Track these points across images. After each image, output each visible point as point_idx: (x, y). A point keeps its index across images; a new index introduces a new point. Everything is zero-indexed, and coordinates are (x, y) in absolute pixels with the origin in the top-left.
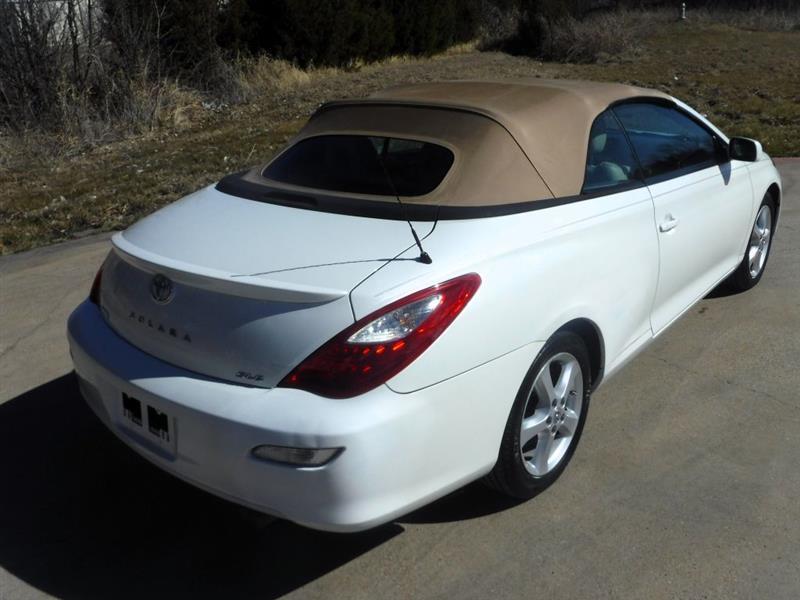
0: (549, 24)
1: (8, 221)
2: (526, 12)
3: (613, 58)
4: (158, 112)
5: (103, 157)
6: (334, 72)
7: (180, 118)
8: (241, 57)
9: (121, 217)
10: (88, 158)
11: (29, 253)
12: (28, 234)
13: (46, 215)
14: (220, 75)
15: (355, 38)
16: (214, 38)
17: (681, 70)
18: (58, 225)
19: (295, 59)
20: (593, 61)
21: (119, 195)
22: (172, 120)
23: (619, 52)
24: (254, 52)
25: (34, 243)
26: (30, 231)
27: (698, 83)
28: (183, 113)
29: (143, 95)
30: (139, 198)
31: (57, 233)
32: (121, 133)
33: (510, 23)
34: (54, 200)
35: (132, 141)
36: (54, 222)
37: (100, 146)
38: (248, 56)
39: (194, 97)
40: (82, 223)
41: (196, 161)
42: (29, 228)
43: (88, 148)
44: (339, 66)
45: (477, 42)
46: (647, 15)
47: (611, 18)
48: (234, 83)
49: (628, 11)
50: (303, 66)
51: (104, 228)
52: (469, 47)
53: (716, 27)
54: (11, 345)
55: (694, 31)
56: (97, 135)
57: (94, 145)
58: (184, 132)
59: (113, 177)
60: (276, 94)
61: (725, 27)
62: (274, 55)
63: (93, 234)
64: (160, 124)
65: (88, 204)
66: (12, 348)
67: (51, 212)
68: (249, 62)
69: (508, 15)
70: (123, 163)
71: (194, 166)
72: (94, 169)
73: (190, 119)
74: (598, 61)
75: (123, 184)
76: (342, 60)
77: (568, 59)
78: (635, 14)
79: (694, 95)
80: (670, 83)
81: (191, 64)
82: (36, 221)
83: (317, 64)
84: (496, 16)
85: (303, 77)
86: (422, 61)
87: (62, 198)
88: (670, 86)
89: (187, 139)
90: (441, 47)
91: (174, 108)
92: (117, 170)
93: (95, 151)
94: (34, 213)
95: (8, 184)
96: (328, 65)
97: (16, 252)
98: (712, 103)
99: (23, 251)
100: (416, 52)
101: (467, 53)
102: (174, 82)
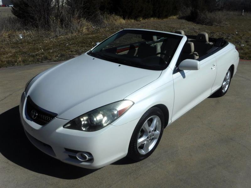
0: (200, 13)
1: (26, 55)
2: (194, 9)
3: (218, 25)
4: (79, 27)
5: (60, 39)
6: (133, 21)
7: (85, 30)
8: (106, 14)
9: (57, 58)
10: (56, 39)
11: (28, 66)
12: (30, 60)
13: (36, 55)
14: (99, 19)
15: (141, 11)
16: (99, 8)
17: (239, 30)
18: (39, 58)
19: (122, 16)
20: (212, 25)
21: (59, 51)
22: (82, 30)
23: (220, 23)
24: (111, 13)
25: (31, 63)
27: (243, 35)
29: (75, 22)
30: (63, 53)
31: (38, 61)
32: (67, 33)
33: (188, 11)
34: (40, 51)
35: (70, 35)
36: (38, 57)
37: (60, 36)
38: (108, 14)
39: (90, 24)
40: (46, 58)
41: (84, 43)
42: (31, 58)
44: (135, 19)
45: (178, 16)
46: (232, 13)
47: (220, 12)
48: (103, 22)
49: (226, 11)
50: (124, 19)
51: (52, 60)
52: (175, 17)
54: (11, 93)
55: (246, 19)
56: (60, 33)
57: (58, 35)
58: (85, 34)
59: (60, 46)
60: (114, 26)
62: (116, 14)
63: (48, 62)
64: (79, 31)
65: (49, 53)
66: (11, 94)
67: (38, 54)
68: (108, 16)
69: (188, 9)
70: (64, 41)
71: (83, 45)
72: (56, 43)
73: (88, 31)
74: (214, 25)
75: (61, 48)
77: (204, 24)
78: (228, 12)
79: (241, 38)
80: (235, 34)
81: (91, 15)
82: (33, 56)
83: (128, 18)
84: (185, 9)
85: (123, 21)
86: (160, 20)
87: (42, 50)
88: (234, 35)
89: (85, 36)
90: (166, 17)
91: (83, 27)
92: (61, 44)
93: (58, 37)
94: (33, 54)
95: (31, 44)
96: (131, 19)
97: (25, 65)
98: (247, 42)
99: (27, 65)
100: (159, 17)
101: (174, 19)
102: (85, 19)
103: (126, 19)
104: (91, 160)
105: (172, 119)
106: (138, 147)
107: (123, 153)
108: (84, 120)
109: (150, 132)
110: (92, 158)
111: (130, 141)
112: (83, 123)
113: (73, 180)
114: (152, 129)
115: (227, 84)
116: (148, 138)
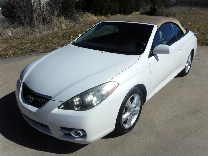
0: (158, 8)
1: (15, 49)
2: (152, 5)
4: (58, 24)
5: (43, 35)
6: (103, 17)
7: (63, 26)
8: (80, 12)
9: (43, 50)
10: (39, 35)
11: (18, 57)
12: (19, 53)
13: (25, 48)
14: (75, 16)
15: (109, 9)
16: (74, 7)
17: (191, 22)
18: (27, 51)
19: (94, 14)
21: (44, 44)
22: (62, 27)
24: (84, 11)
25: (20, 55)
26: (20, 52)
27: (195, 25)
28: (65, 25)
30: (48, 45)
31: (26, 53)
32: (49, 29)
33: (148, 8)
34: (28, 44)
35: (51, 31)
36: (26, 50)
38: (82, 12)
39: (67, 21)
40: (33, 51)
41: (65, 37)
42: (20, 51)
43: (40, 32)
44: (105, 16)
45: (140, 12)
46: (183, 8)
47: (174, 8)
48: (78, 19)
49: (179, 7)
51: (38, 52)
52: (137, 13)
53: (201, 12)
54: (6, 82)
55: (195, 12)
56: (43, 29)
57: (42, 31)
58: (64, 30)
59: (44, 40)
60: (88, 22)
61: (203, 12)
62: (89, 12)
63: (35, 54)
64: (59, 27)
65: (35, 46)
66: (6, 83)
67: (26, 47)
68: (82, 13)
69: (148, 6)
70: (47, 36)
71: (63, 38)
72: (40, 37)
73: (66, 26)
75: (45, 42)
76: (105, 15)
78: (181, 7)
79: (194, 28)
80: (188, 25)
81: (68, 13)
82: (22, 49)
83: (99, 15)
84: (145, 6)
85: (95, 18)
87: (30, 44)
88: (188, 26)
89: (64, 31)
90: (130, 13)
91: (62, 24)
92: (45, 38)
93: (42, 33)
94: (22, 47)
95: (19, 40)
96: (102, 15)
97: (16, 57)
98: (198, 31)
99: (17, 57)
100: (124, 13)
101: (137, 15)
102: (63, 17)
103: (97, 16)
104: (85, 136)
105: (149, 96)
106: (123, 122)
107: (111, 128)
108: (76, 101)
109: (132, 109)
110: (85, 134)
111: (117, 118)
112: (75, 103)
113: (68, 154)
114: (134, 106)
115: (189, 66)
116: (131, 114)
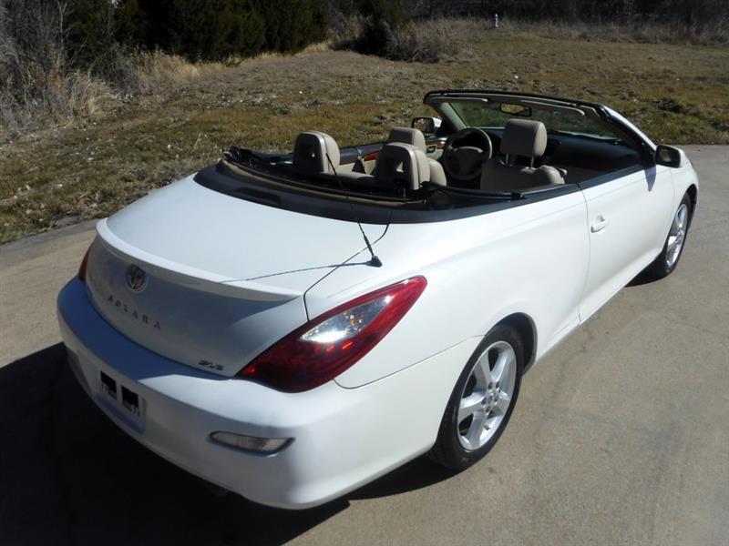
0: (391, 28)
3: (452, 58)
4: (73, 101)
6: (218, 66)
7: (94, 108)
15: (232, 38)
16: (113, 35)
19: (186, 55)
20: (436, 61)
22: (87, 110)
23: (456, 53)
28: (96, 104)
29: (58, 87)
32: (43, 122)
33: (355, 26)
35: (54, 130)
37: (26, 134)
39: (104, 88)
43: (14, 136)
44: (222, 62)
45: (330, 42)
50: (192, 60)
52: (323, 46)
56: (20, 123)
57: (19, 133)
60: (174, 86)
64: (75, 113)
68: (147, 57)
69: (352, 19)
73: (102, 108)
76: (221, 55)
83: (205, 59)
84: (341, 20)
85: (194, 70)
86: (288, 58)
90: (301, 46)
91: (87, 99)
93: (22, 139)
96: (212, 60)
100: (283, 50)
101: (322, 51)
102: (86, 74)
103: (197, 64)
